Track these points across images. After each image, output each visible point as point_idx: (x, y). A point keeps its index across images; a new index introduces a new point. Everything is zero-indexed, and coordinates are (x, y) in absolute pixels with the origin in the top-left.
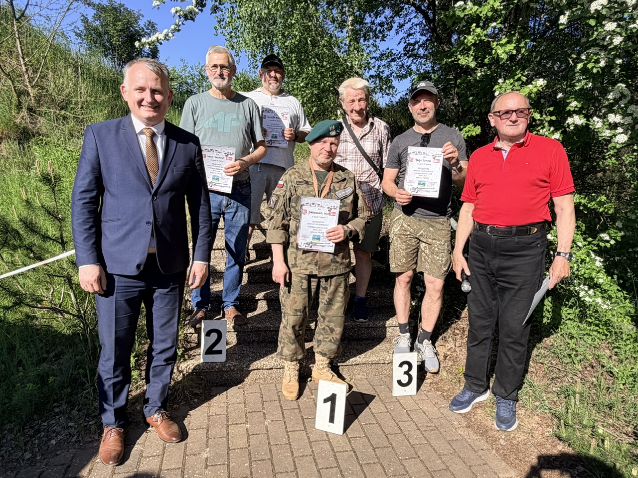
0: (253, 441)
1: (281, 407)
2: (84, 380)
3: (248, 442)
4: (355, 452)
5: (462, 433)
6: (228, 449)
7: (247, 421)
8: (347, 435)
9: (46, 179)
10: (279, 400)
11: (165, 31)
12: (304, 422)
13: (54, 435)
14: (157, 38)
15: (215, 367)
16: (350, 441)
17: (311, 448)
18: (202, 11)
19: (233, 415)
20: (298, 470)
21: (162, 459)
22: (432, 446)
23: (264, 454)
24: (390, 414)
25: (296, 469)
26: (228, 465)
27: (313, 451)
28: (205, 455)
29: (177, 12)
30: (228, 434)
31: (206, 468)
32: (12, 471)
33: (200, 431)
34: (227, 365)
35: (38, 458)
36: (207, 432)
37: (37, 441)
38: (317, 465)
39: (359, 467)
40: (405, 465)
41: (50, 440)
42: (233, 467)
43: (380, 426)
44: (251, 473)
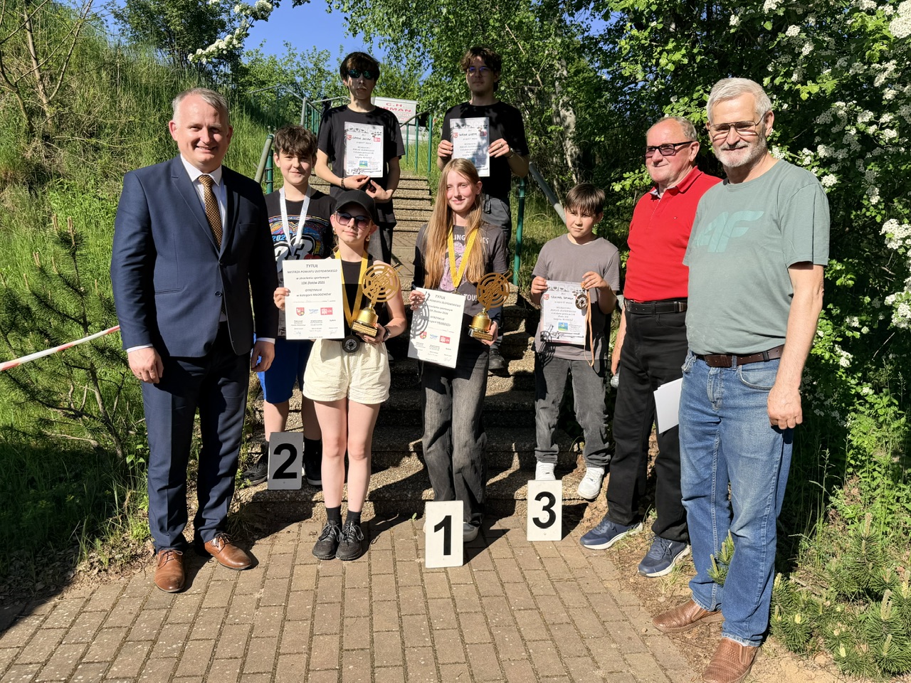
0: (322, 582)
3: (317, 585)
4: (453, 599)
6: (289, 590)
9: (64, 240)
12: (395, 565)
14: (217, 48)
17: (397, 593)
18: (278, 5)
19: (302, 555)
20: (374, 615)
21: (204, 598)
22: (560, 598)
23: (334, 596)
24: (516, 560)
25: (371, 614)
26: (285, 607)
27: (398, 597)
28: (257, 596)
30: (292, 575)
31: (257, 608)
34: (303, 494)
36: (266, 572)
37: (51, 572)
38: (399, 610)
39: (453, 616)
40: (516, 616)
42: (292, 609)
43: (497, 573)
44: (313, 616)
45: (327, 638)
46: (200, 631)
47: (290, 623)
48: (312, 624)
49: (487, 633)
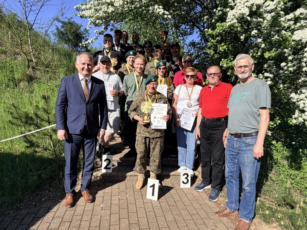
0: (121, 201)
1: (133, 190)
2: (55, 177)
3: (119, 202)
4: (161, 207)
5: (207, 202)
6: (111, 204)
7: (119, 195)
8: (159, 201)
9: (44, 98)
10: (133, 188)
11: (92, 39)
12: (142, 196)
13: (44, 197)
14: (89, 42)
15: (107, 174)
16: (160, 203)
17: (144, 205)
18: (106, 31)
19: (113, 193)
22: (193, 206)
23: (125, 206)
24: (178, 194)
25: (137, 212)
26: (111, 210)
27: (144, 206)
28: (101, 206)
29: (96, 32)
30: (111, 199)
31: (102, 210)
32: (28, 209)
33: (100, 198)
34: (113, 174)
35: (38, 205)
36: (103, 198)
37: (37, 199)
38: (145, 210)
39: (162, 212)
40: (181, 212)
41: (42, 199)
42: (112, 210)
43: (173, 198)
44: (119, 212)
45: (125, 220)
46: (85, 218)
47: (113, 215)
48: (119, 215)
49: (173, 217)
